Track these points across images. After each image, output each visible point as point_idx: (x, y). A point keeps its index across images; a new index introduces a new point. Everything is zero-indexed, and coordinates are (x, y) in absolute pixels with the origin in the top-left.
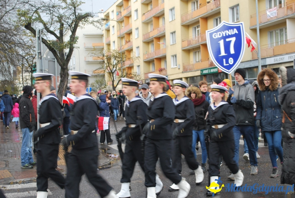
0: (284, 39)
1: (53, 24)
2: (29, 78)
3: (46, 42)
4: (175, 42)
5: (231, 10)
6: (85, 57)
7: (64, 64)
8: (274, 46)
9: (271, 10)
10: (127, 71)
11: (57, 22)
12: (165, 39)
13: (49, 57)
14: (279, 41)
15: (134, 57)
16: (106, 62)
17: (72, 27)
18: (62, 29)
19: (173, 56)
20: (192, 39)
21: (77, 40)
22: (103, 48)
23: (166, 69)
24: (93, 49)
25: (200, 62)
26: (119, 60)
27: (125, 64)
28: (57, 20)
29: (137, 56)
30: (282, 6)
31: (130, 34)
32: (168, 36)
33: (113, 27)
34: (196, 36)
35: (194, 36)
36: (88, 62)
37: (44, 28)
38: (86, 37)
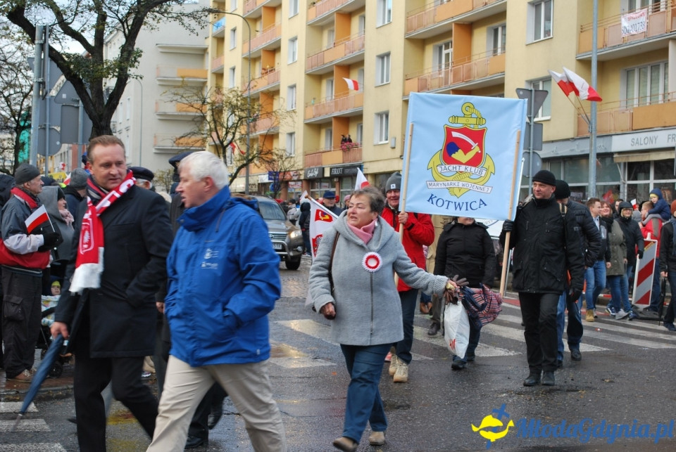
0: (661, 91)
1: (80, 15)
2: (10, 146)
3: (59, 58)
4: (387, 81)
5: (533, 10)
6: (157, 103)
7: (102, 115)
8: (635, 106)
9: (632, 15)
10: (261, 144)
11: (90, 10)
12: (363, 70)
13: (64, 96)
14: (648, 94)
15: (280, 112)
16: (209, 118)
17: (128, 26)
18: (101, 27)
19: (380, 115)
20: (432, 76)
21: (139, 59)
22: (204, 83)
23: (359, 146)
24: (180, 84)
26: (243, 114)
27: (257, 127)
28: (90, 4)
29: (289, 109)
30: (661, 7)
31: (274, 50)
32: (371, 64)
33: (234, 30)
34: (440, 67)
35: (437, 68)
36: (165, 114)
37: (56, 22)
38: (162, 52)
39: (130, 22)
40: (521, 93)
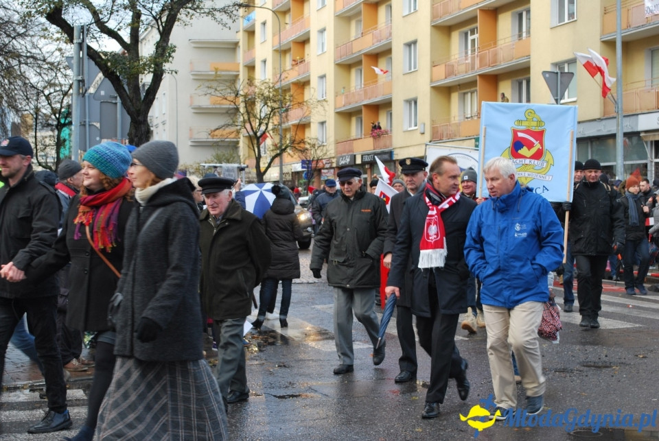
1: (115, 13)
2: (52, 143)
3: (97, 56)
4: (415, 68)
6: (191, 97)
7: (139, 110)
10: (294, 134)
11: (125, 8)
12: (391, 58)
13: (103, 93)
15: (311, 101)
16: (242, 110)
17: (162, 23)
18: (136, 24)
19: (409, 102)
20: (458, 62)
21: (173, 54)
22: (237, 76)
23: (389, 132)
24: (212, 78)
25: (476, 118)
26: (276, 105)
27: (289, 118)
28: (125, 3)
29: (321, 99)
31: (304, 42)
32: (398, 52)
33: (264, 24)
34: (466, 53)
35: (464, 54)
36: (200, 108)
37: (93, 21)
38: (195, 47)
39: (164, 19)
40: (547, 75)
